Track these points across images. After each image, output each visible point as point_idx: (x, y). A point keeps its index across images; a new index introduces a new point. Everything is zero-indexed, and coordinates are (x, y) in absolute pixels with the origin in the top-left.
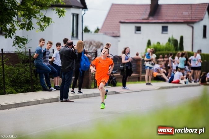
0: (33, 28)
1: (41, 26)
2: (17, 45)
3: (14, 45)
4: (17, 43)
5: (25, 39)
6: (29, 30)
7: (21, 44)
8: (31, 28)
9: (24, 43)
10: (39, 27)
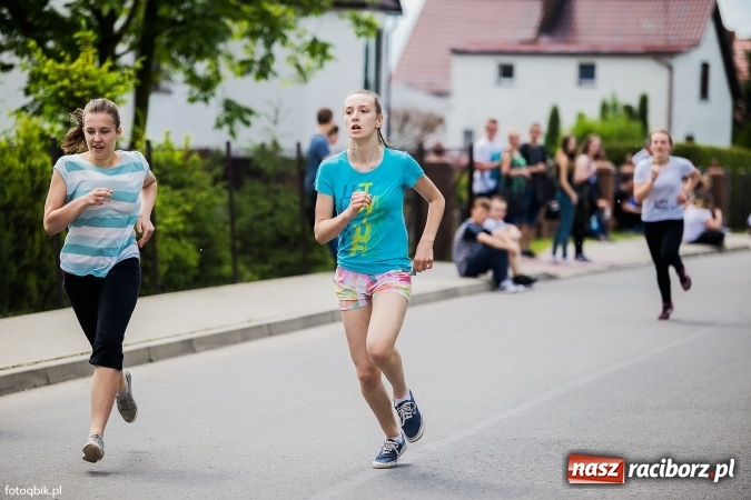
0: (275, 74)
1: (299, 67)
2: (226, 128)
3: (219, 126)
4: (229, 121)
5: (250, 112)
6: (263, 82)
7: (238, 125)
8: (270, 75)
9: (247, 123)
10: (294, 71)
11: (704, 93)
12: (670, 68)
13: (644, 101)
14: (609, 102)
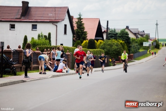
11: (65, 33)
12: (57, 26)
13: (50, 34)
14: (40, 35)
